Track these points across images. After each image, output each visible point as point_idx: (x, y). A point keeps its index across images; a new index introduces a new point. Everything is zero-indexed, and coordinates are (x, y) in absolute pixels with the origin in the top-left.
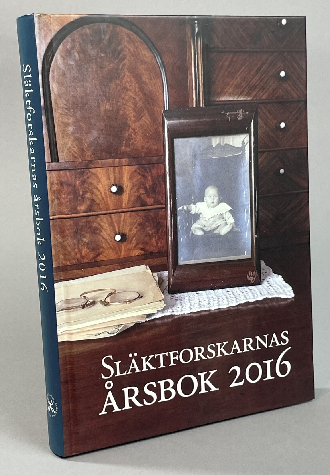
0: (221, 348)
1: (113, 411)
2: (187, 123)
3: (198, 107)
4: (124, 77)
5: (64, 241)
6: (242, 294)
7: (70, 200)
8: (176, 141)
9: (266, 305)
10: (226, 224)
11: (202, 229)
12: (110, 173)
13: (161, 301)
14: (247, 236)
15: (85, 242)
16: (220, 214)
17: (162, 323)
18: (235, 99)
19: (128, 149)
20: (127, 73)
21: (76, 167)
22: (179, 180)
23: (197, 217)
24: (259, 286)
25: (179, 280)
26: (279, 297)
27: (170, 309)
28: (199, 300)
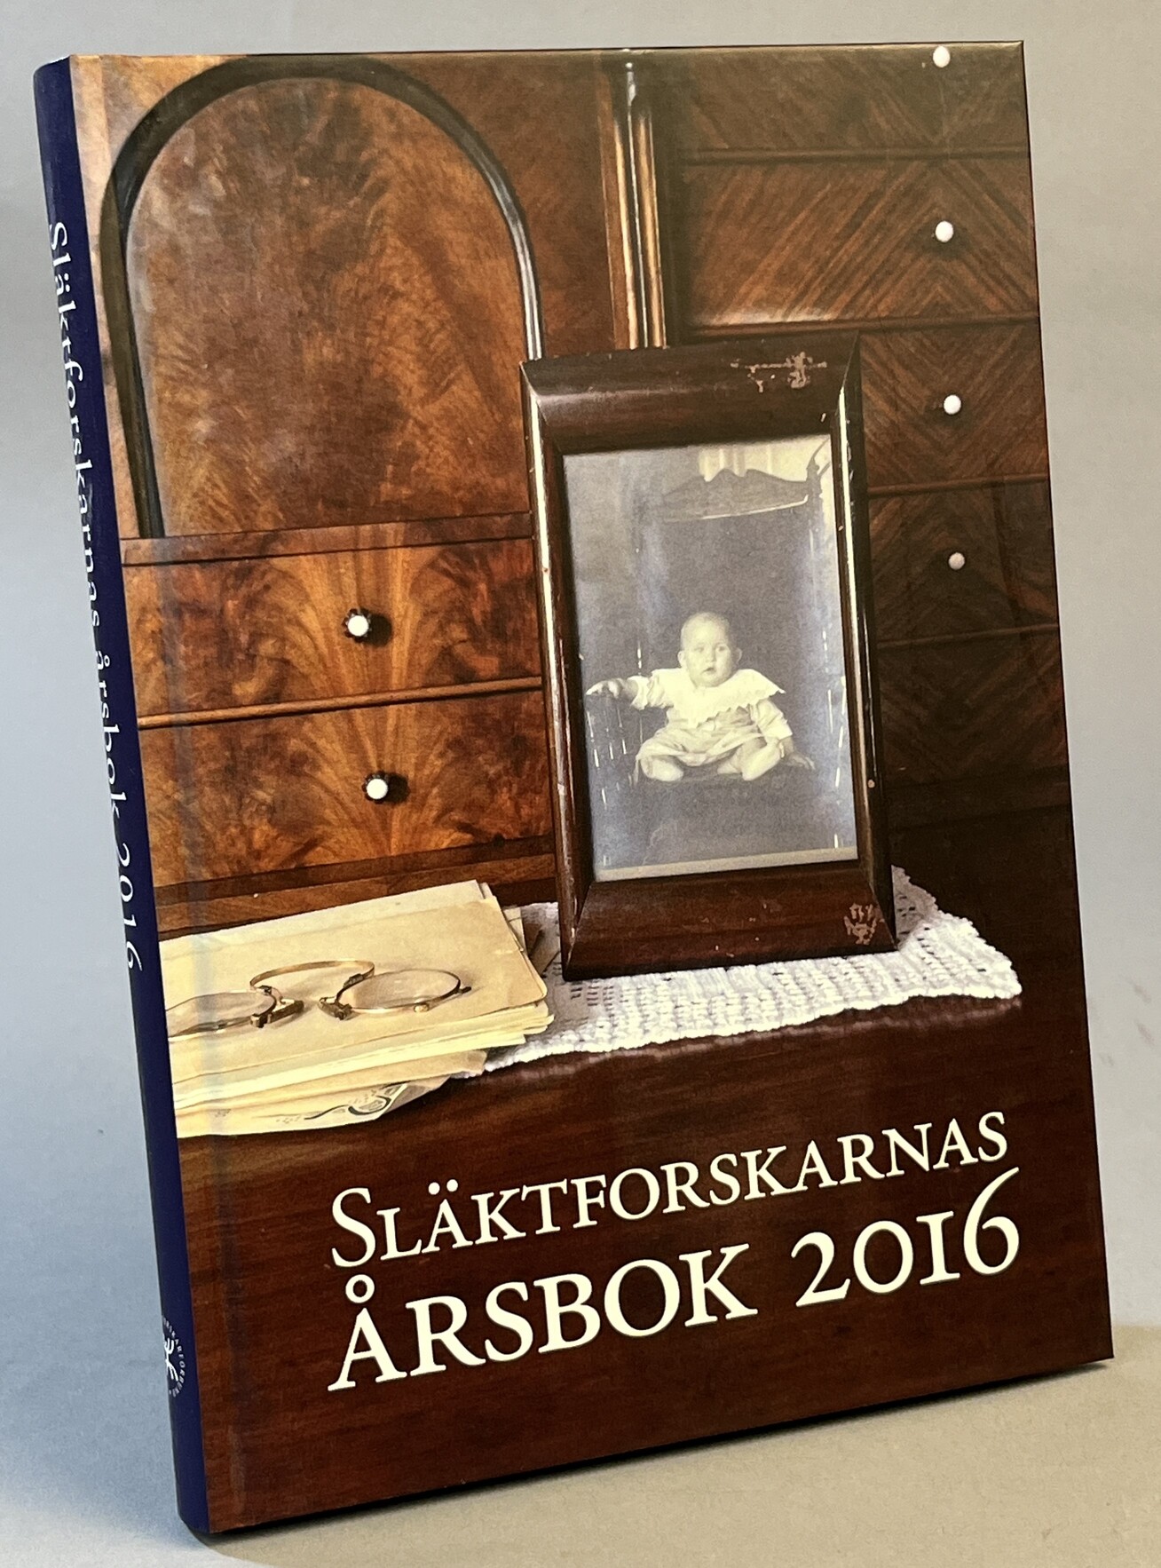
0: (758, 1168)
1: (379, 1380)
2: (608, 400)
3: (645, 349)
4: (382, 251)
5: (188, 801)
6: (827, 983)
7: (206, 664)
8: (571, 463)
9: (918, 1023)
10: (762, 742)
11: (676, 761)
12: (342, 571)
13: (536, 1003)
14: (840, 783)
15: (263, 803)
16: (739, 708)
17: (541, 1080)
18: (778, 319)
19: (405, 491)
20: (393, 241)
21: (223, 551)
22: (586, 593)
23: (655, 718)
24: (890, 954)
25: (599, 932)
26: (967, 993)
27: (570, 1032)
28: (673, 1001)
